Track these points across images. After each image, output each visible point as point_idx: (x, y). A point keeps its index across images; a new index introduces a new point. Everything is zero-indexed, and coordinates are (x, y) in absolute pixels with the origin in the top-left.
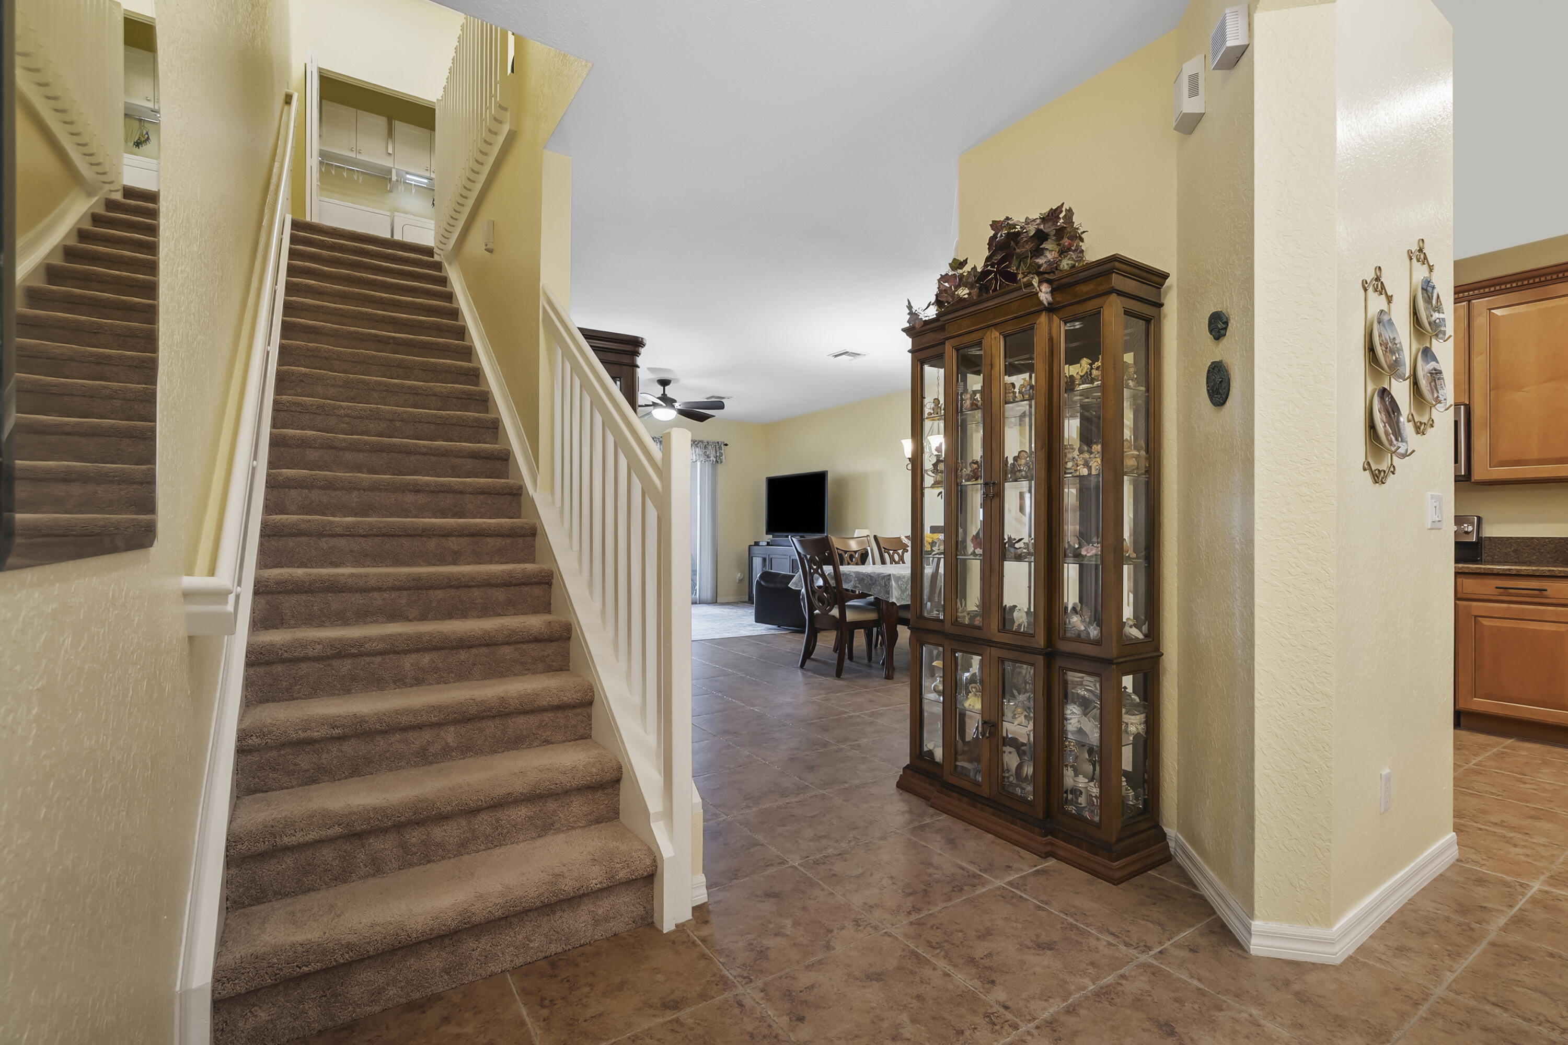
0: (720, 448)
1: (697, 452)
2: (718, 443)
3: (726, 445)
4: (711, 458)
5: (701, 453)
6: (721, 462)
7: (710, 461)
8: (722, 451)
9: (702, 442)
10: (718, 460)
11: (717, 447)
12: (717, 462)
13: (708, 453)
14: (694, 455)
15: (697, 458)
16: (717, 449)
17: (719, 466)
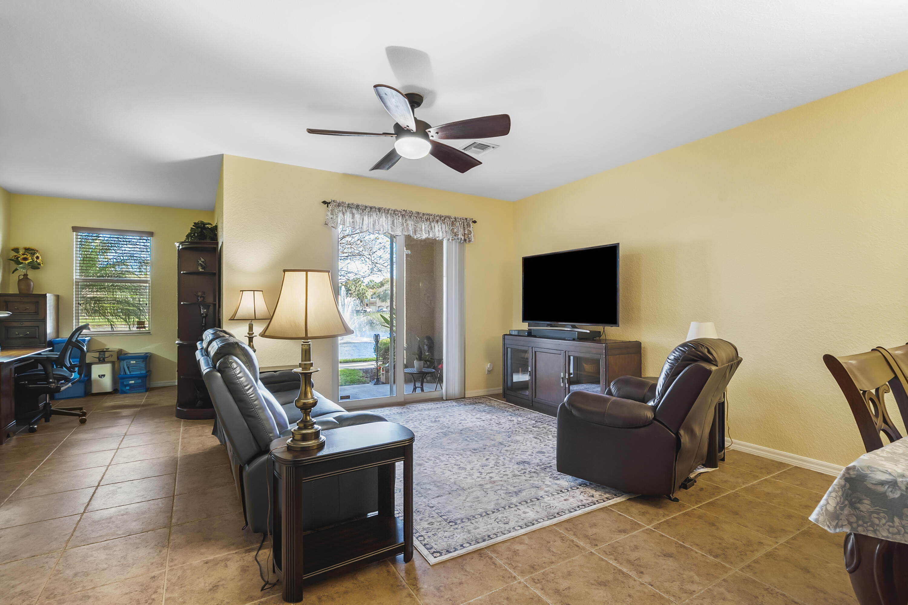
0: (469, 225)
1: (444, 229)
2: (466, 219)
3: (475, 222)
4: (459, 236)
5: (447, 229)
6: (470, 241)
7: (458, 239)
8: (471, 229)
9: (449, 217)
10: (467, 240)
11: (466, 224)
12: (465, 240)
13: (455, 230)
14: (441, 233)
15: (445, 235)
16: (466, 226)
17: (467, 246)
